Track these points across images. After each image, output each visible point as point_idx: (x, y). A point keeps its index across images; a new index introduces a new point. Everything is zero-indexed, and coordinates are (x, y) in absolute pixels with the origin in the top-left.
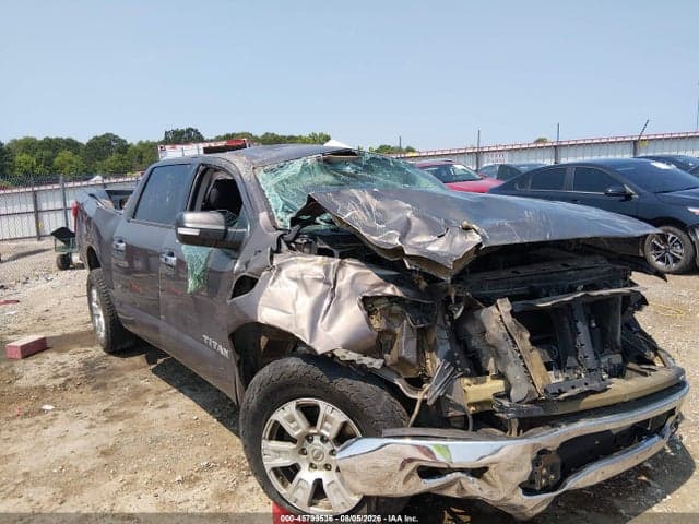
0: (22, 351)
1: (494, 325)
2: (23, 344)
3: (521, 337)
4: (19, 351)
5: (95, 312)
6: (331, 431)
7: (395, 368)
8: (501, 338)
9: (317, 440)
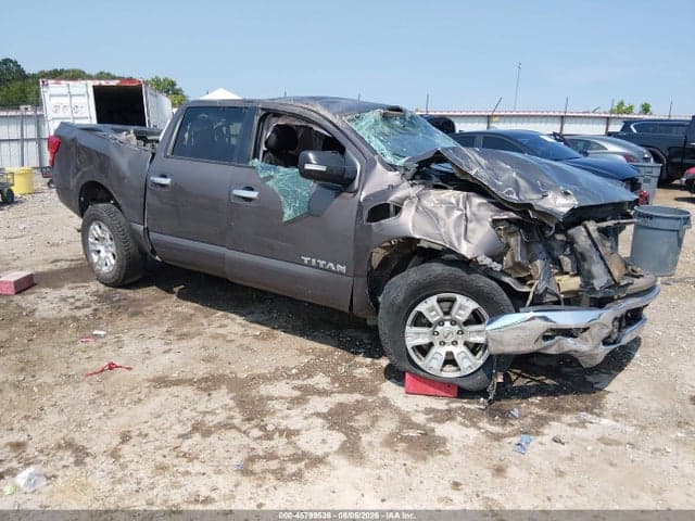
0: (16, 287)
1: (583, 239)
2: (16, 278)
3: (604, 246)
4: (13, 286)
5: (92, 247)
6: (463, 316)
7: (509, 272)
8: (588, 247)
9: (447, 324)
